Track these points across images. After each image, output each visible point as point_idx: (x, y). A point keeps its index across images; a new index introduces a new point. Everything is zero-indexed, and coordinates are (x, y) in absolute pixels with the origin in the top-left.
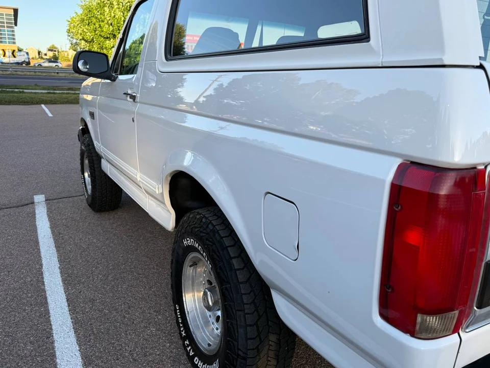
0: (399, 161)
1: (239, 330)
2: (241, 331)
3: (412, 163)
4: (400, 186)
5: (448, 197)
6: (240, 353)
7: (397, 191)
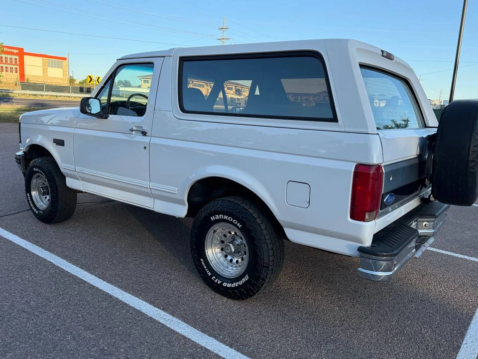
0: (356, 164)
1: (264, 253)
2: (266, 253)
3: (360, 164)
4: (358, 172)
5: (373, 174)
6: (265, 264)
7: (356, 174)
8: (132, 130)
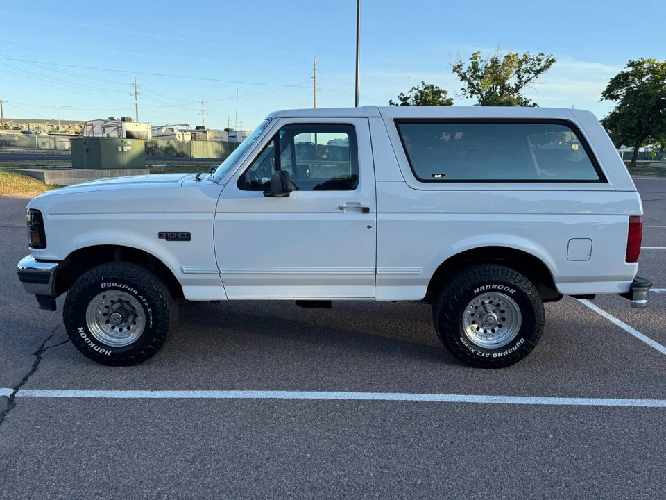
0: (629, 217)
8: (342, 208)
